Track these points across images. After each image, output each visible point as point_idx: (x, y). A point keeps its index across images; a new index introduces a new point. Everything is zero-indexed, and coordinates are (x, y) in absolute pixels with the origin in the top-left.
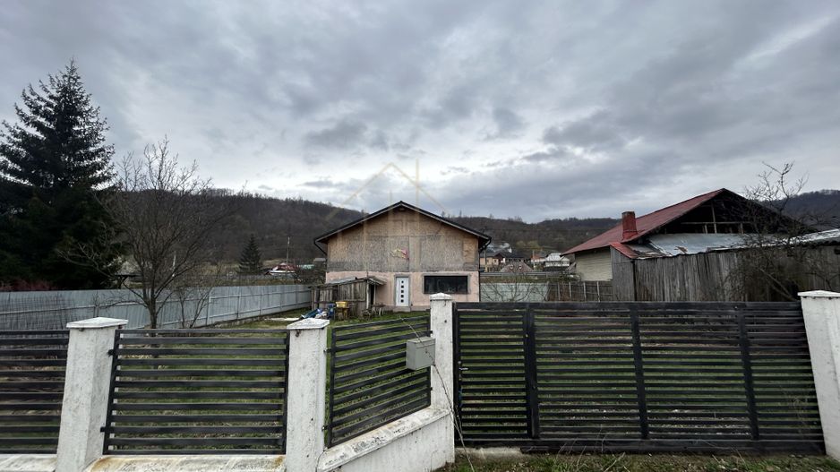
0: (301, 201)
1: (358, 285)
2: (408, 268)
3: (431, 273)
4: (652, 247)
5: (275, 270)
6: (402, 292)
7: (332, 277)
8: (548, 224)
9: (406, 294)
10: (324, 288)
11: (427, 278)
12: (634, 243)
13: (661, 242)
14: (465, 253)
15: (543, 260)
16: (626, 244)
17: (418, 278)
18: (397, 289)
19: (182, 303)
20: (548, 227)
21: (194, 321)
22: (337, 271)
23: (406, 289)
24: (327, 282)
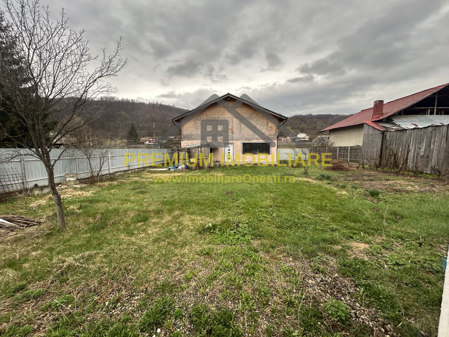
0: (157, 104)
1: (203, 148)
2: (233, 138)
3: (247, 142)
4: (394, 124)
5: (147, 143)
6: (229, 153)
7: (185, 144)
8: (296, 118)
9: (231, 154)
10: (182, 150)
11: (244, 144)
12: (381, 121)
13: (400, 120)
14: (269, 129)
15: (294, 138)
16: (375, 122)
17: (239, 145)
18: (226, 152)
19: (89, 159)
20: (296, 119)
21: (100, 170)
22: (188, 140)
23: (231, 151)
24: (182, 147)
